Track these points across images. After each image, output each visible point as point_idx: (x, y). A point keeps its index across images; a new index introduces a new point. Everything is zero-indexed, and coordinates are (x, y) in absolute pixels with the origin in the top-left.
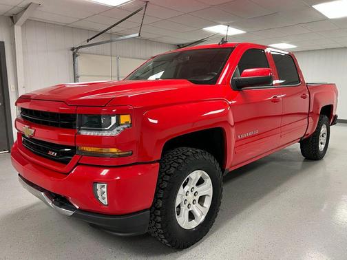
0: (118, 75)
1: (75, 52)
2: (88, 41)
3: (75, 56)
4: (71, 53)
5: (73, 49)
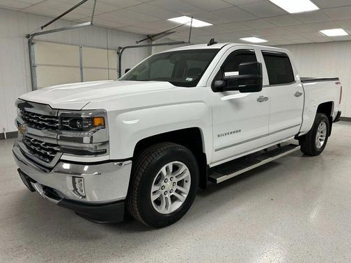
0: (81, 65)
1: (30, 39)
2: (42, 28)
3: (30, 43)
4: (27, 40)
5: (28, 36)
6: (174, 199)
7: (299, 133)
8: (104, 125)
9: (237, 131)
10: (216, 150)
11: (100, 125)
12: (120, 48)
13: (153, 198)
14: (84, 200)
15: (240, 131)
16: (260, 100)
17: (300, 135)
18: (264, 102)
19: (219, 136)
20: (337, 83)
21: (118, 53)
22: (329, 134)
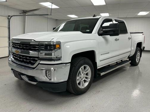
6: (85, 81)
7: (130, 55)
8: (60, 48)
9: (108, 53)
10: (100, 61)
11: (58, 48)
12: (9, 16)
13: (78, 82)
14: (50, 81)
15: (109, 53)
16: (116, 40)
17: (130, 56)
18: (117, 41)
19: (101, 55)
20: (143, 34)
21: (8, 18)
22: (141, 56)
